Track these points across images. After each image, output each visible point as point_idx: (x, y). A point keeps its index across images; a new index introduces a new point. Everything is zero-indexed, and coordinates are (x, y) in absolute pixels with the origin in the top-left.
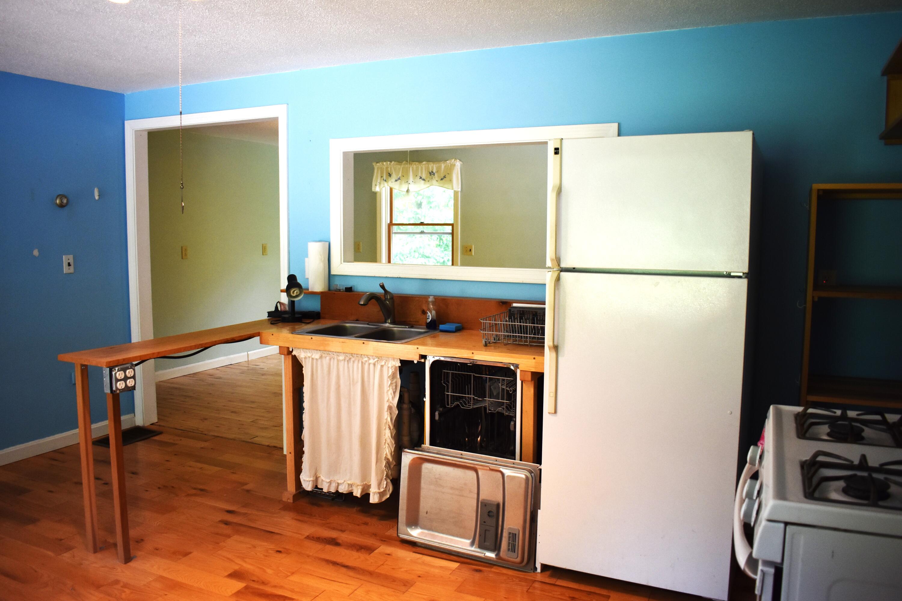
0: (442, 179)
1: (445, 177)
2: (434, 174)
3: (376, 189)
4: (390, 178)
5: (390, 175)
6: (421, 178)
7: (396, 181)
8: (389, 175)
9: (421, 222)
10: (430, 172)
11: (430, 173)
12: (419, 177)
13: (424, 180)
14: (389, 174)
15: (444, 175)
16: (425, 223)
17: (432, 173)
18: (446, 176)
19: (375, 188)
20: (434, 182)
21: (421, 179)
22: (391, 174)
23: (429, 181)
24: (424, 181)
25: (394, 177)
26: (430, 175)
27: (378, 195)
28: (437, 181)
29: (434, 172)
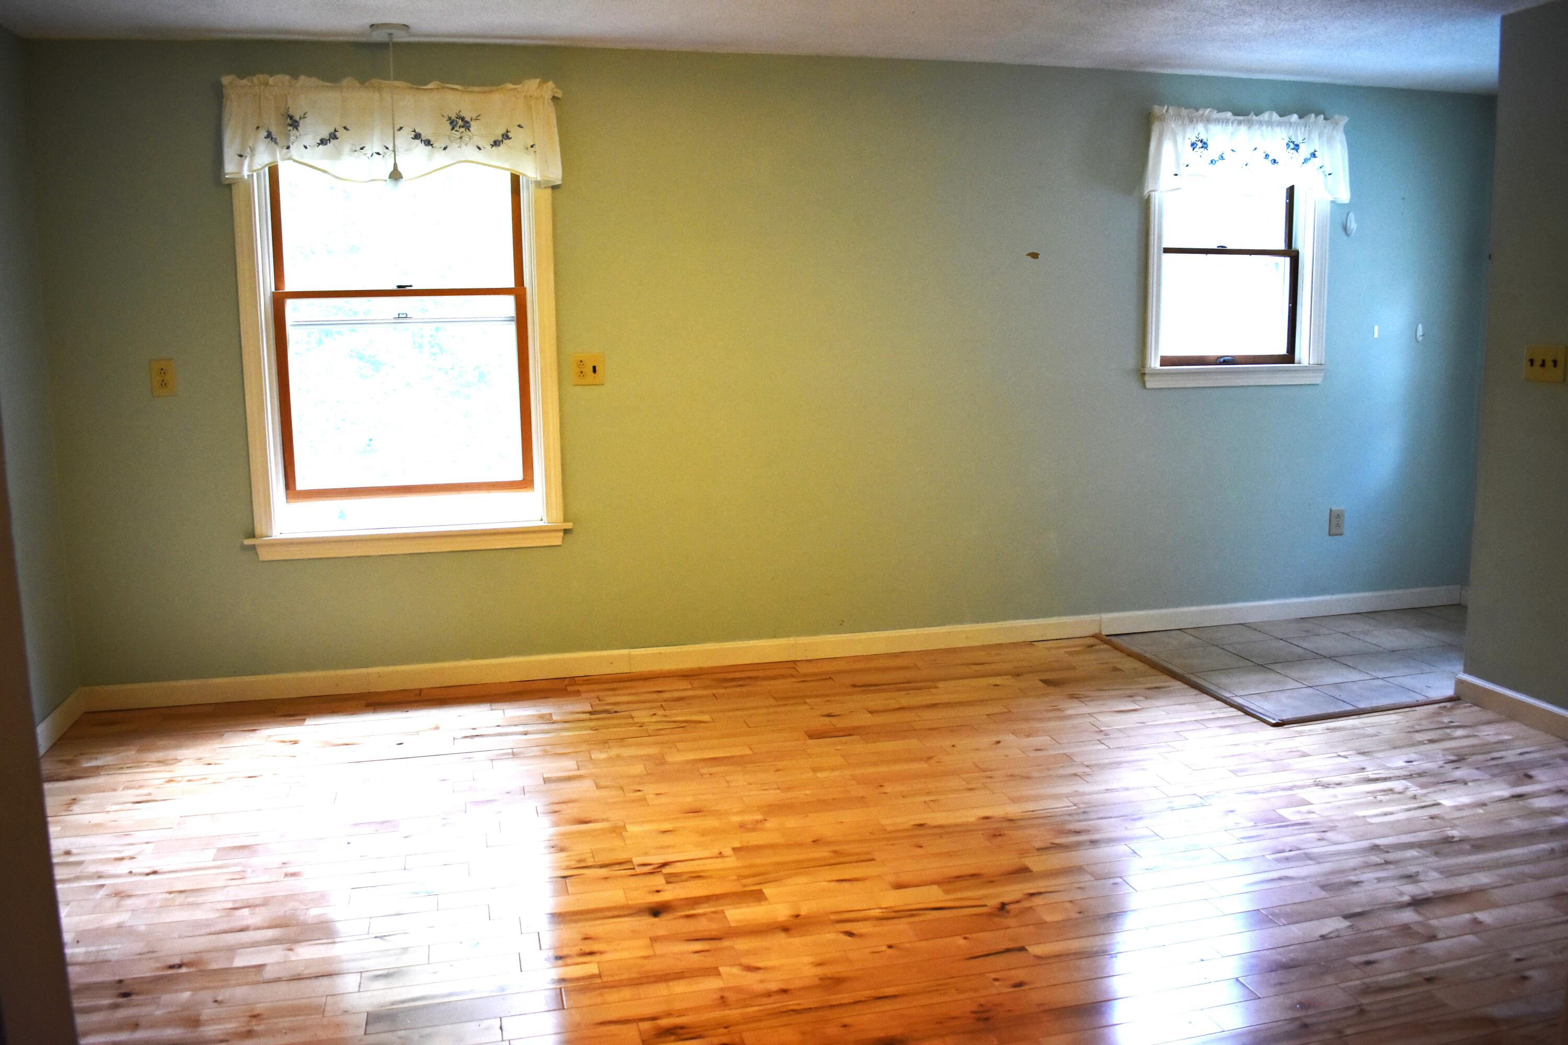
0: (496, 144)
1: (506, 136)
2: (467, 125)
4: (295, 132)
5: (294, 122)
6: (417, 136)
7: (323, 142)
8: (289, 121)
9: (400, 286)
10: (453, 117)
11: (453, 123)
12: (411, 134)
13: (428, 143)
14: (290, 118)
15: (504, 131)
16: (411, 287)
17: (460, 123)
18: (510, 135)
19: (239, 165)
20: (466, 150)
21: (417, 141)
22: (295, 118)
23: (445, 149)
24: (430, 147)
25: (313, 128)
26: (453, 129)
27: (237, 192)
28: (479, 149)
29: (467, 119)
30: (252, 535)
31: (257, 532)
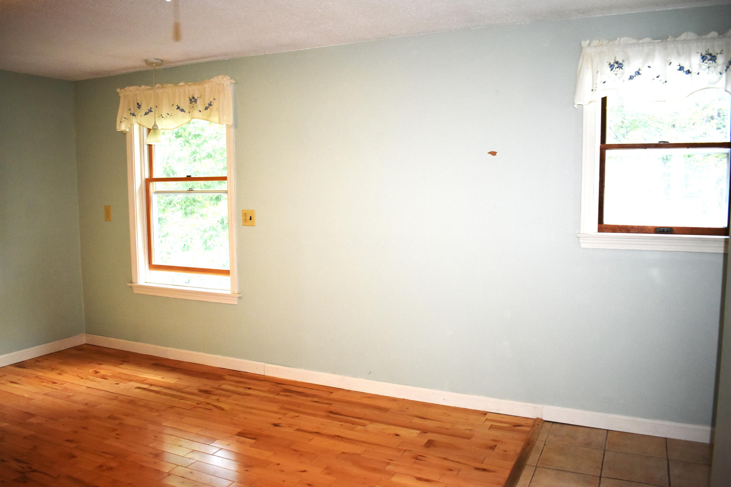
0: (206, 109)
1: (210, 105)
2: (196, 101)
3: (123, 127)
4: (139, 110)
5: (139, 106)
6: (178, 108)
7: (146, 114)
9: (188, 176)
10: (191, 98)
11: (191, 100)
12: (177, 107)
13: (182, 110)
14: (138, 104)
15: (209, 102)
16: (192, 176)
17: (193, 100)
18: (212, 104)
19: (120, 126)
20: (196, 113)
21: (179, 110)
22: (140, 104)
23: (189, 112)
24: (183, 112)
25: (144, 109)
26: (190, 102)
27: (127, 136)
28: (200, 111)
29: (196, 98)
30: (132, 283)
31: (133, 281)
